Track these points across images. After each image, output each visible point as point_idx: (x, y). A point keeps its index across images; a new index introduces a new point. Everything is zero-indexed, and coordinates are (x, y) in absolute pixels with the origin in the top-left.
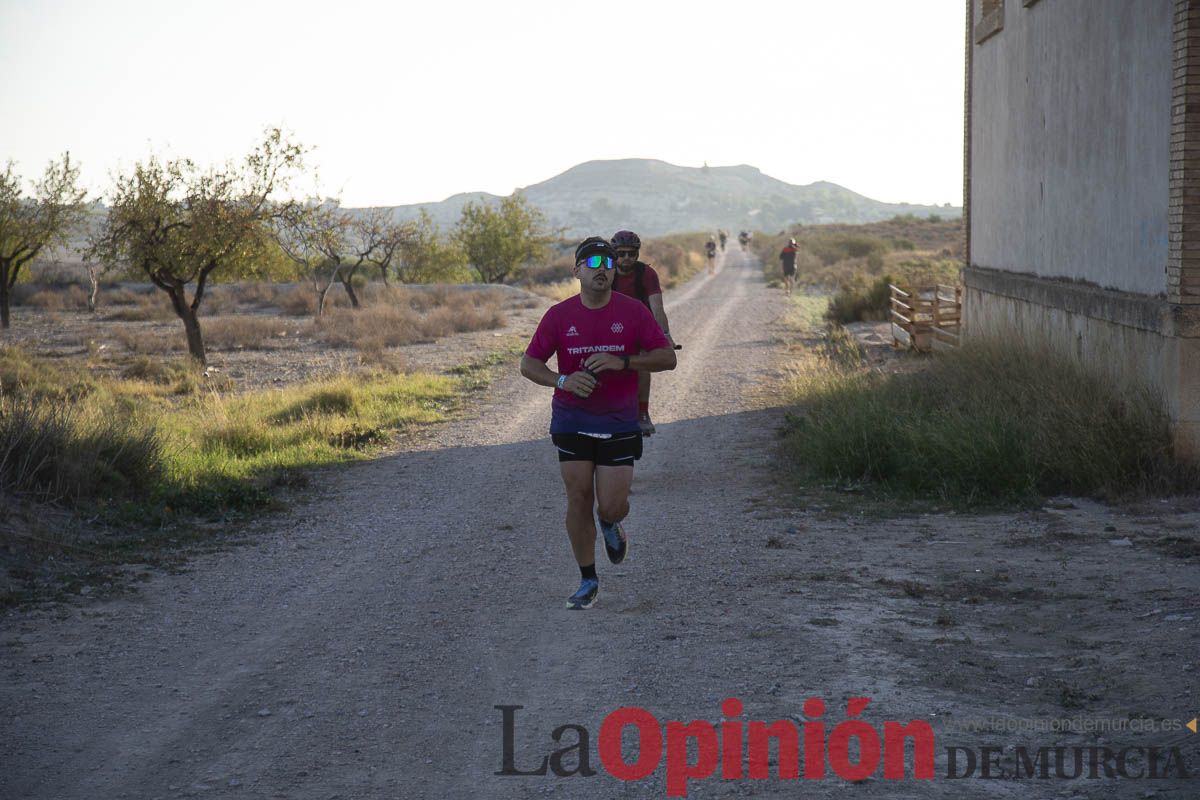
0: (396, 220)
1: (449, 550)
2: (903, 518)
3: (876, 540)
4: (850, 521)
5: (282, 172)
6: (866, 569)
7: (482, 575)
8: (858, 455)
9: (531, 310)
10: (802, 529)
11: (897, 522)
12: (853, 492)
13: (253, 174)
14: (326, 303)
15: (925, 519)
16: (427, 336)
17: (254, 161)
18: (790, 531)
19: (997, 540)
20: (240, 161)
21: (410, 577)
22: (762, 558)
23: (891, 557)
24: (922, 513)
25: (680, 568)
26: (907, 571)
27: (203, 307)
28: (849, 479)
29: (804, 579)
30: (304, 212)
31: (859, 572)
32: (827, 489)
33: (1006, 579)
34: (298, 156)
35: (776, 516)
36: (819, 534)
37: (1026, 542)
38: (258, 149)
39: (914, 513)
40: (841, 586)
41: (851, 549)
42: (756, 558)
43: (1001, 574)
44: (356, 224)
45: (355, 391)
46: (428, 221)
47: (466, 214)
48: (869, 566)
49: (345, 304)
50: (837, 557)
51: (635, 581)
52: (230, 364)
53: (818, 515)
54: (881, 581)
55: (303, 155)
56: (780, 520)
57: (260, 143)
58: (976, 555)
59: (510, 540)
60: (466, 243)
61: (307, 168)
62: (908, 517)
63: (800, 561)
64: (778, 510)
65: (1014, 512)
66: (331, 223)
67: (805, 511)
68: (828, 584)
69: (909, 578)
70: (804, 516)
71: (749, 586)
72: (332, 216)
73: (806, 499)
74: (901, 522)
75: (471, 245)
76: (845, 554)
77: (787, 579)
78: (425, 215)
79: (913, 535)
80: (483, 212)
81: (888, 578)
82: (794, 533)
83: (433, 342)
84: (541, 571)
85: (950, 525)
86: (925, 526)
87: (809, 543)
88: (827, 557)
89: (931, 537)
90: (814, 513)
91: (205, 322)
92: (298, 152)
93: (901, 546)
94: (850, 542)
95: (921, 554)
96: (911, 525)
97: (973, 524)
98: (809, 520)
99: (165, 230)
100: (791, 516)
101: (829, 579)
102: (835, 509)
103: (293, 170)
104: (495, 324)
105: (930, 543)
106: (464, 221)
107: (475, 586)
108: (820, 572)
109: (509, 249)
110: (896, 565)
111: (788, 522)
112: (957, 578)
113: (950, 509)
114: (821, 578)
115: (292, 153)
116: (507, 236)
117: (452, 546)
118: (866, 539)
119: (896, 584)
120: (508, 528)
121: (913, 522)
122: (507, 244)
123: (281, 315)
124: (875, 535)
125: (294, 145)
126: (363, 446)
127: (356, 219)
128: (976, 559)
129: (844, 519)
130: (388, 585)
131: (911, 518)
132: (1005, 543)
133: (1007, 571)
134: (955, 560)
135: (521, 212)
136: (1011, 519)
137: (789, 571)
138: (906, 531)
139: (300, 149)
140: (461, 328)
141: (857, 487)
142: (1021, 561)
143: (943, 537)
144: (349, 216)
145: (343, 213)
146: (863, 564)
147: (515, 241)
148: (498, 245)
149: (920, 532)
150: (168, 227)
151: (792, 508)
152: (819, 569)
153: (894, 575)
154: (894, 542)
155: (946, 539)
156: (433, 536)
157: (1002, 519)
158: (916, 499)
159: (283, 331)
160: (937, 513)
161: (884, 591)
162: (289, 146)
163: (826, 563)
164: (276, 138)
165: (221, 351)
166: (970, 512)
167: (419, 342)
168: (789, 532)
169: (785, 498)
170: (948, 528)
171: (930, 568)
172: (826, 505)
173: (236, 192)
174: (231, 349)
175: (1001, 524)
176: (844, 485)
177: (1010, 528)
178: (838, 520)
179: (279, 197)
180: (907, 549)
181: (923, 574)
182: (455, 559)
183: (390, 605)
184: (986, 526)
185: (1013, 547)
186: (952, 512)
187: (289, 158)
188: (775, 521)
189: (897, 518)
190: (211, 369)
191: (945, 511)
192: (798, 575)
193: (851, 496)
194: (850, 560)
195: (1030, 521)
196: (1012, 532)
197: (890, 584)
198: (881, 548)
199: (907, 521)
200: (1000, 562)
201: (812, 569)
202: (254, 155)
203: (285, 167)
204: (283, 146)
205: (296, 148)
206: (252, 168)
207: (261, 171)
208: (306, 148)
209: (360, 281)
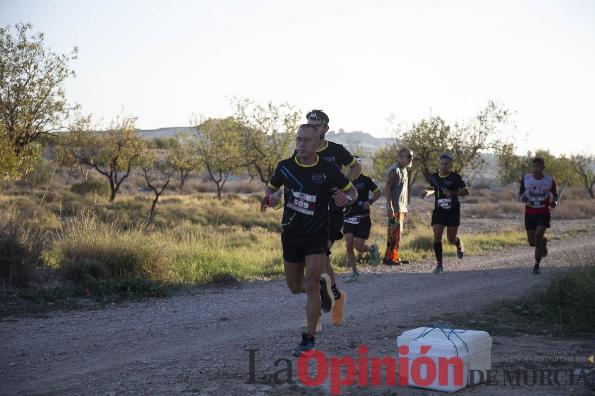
5: (497, 124)
13: (479, 125)
17: (480, 118)
34: (505, 117)
38: (481, 112)
55: (509, 116)
57: (483, 110)
61: (510, 123)
99: (427, 153)
103: (502, 123)
115: (502, 114)
125: (504, 109)
139: (507, 113)
150: (429, 152)
162: (500, 111)
164: (493, 107)
202: (480, 115)
203: (498, 122)
204: (497, 111)
205: (505, 112)
206: (479, 122)
207: (484, 124)
208: (510, 112)
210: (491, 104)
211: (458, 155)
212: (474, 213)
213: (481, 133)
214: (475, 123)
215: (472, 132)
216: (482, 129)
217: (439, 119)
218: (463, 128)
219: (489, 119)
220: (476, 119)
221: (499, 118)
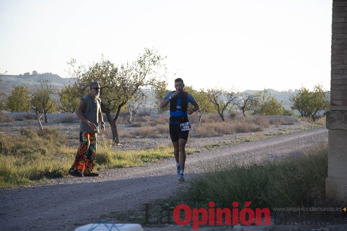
9: (290, 126)
17: (140, 62)
27: (118, 120)
34: (158, 61)
38: (141, 57)
55: (161, 61)
57: (142, 55)
83: (222, 136)
103: (156, 66)
115: (156, 59)
140: (240, 131)
162: (155, 57)
165: (140, 138)
174: (144, 137)
190: (119, 144)
202: (139, 60)
203: (153, 65)
204: (152, 57)
205: (158, 57)
206: (139, 65)
207: (143, 66)
208: (161, 57)
209: (234, 114)
210: (148, 51)
211: (125, 90)
212: (138, 135)
213: (141, 73)
214: (136, 65)
215: (134, 72)
216: (142, 70)
217: (109, 63)
218: (127, 70)
219: (147, 63)
220: (137, 63)
221: (154, 62)
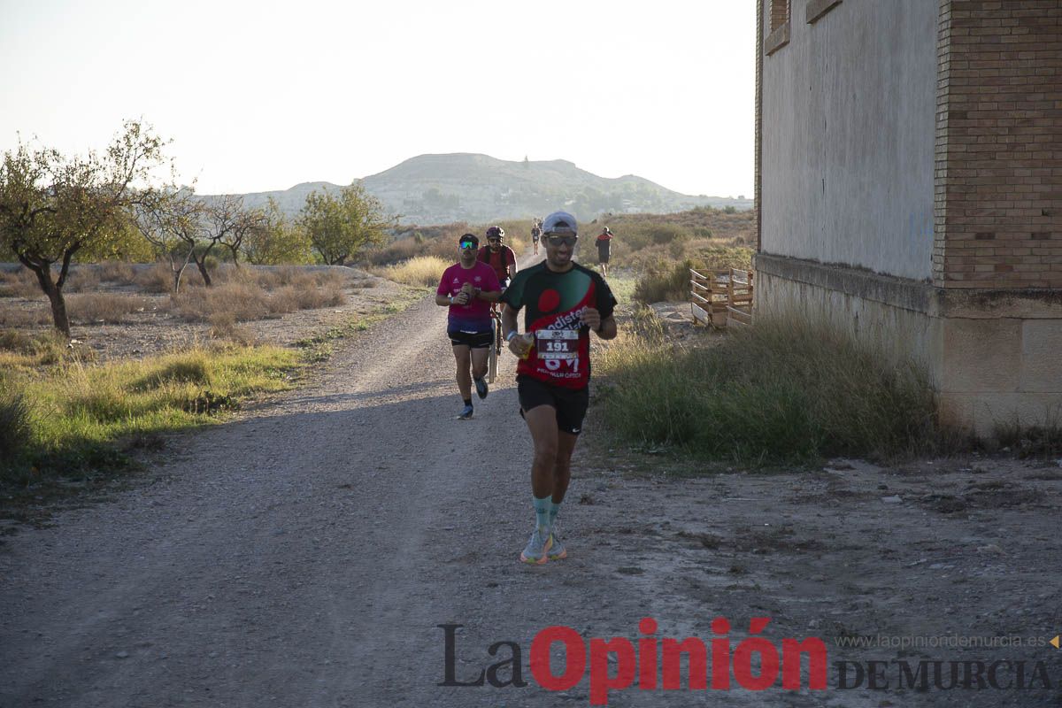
0: (246, 207)
1: (293, 506)
2: (701, 477)
3: (676, 497)
4: (654, 480)
5: (141, 163)
6: (668, 523)
7: (323, 529)
8: (662, 421)
10: (611, 487)
11: (695, 481)
12: (656, 454)
13: (114, 164)
14: (181, 282)
15: (721, 478)
16: (274, 312)
17: (115, 152)
18: (601, 489)
19: (784, 497)
20: (102, 152)
21: (257, 531)
22: (576, 513)
23: (690, 512)
24: (718, 473)
25: (502, 523)
26: (706, 524)
27: (67, 285)
28: (653, 443)
29: (613, 532)
30: (161, 199)
31: (661, 526)
32: (634, 451)
33: (792, 532)
34: (155, 148)
35: (587, 476)
36: (624, 492)
37: (809, 499)
38: (118, 142)
39: (710, 473)
40: (646, 538)
41: (654, 505)
42: (569, 513)
43: (786, 528)
44: (208, 210)
45: (208, 362)
46: (275, 208)
47: (309, 202)
48: (670, 521)
49: (199, 284)
50: (642, 512)
51: (462, 534)
52: (92, 337)
53: (625, 475)
54: (681, 534)
55: (161, 148)
56: (592, 479)
57: (121, 136)
58: (766, 511)
59: (349, 497)
60: (309, 228)
61: (164, 160)
62: (705, 477)
63: (607, 515)
64: (590, 470)
65: (798, 472)
66: (186, 209)
67: (613, 471)
68: (634, 537)
69: (705, 531)
70: (612, 477)
71: (564, 538)
72: (187, 203)
73: (615, 460)
74: (700, 481)
75: (314, 231)
76: (649, 510)
77: (598, 532)
78: (272, 203)
79: (710, 492)
80: (326, 201)
81: (687, 532)
82: (604, 491)
83: (279, 318)
84: (376, 525)
85: (742, 484)
86: (720, 484)
87: (618, 500)
88: (634, 512)
89: (725, 495)
90: (623, 473)
91: (69, 299)
92: (156, 145)
93: (699, 502)
94: (653, 500)
95: (716, 510)
96: (710, 485)
97: (763, 483)
98: (619, 479)
99: (32, 215)
100: (601, 476)
101: (635, 532)
102: (641, 469)
103: (152, 161)
104: (336, 302)
105: (724, 500)
106: (307, 208)
107: (316, 539)
108: (628, 525)
109: (348, 234)
110: (695, 520)
111: (599, 481)
112: (748, 531)
113: (742, 470)
114: (628, 532)
115: (150, 145)
116: (347, 222)
117: (295, 502)
118: (668, 496)
119: (695, 536)
120: (347, 486)
121: (710, 481)
122: (347, 229)
123: (139, 292)
124: (676, 493)
125: (152, 137)
126: (215, 412)
127: (208, 206)
128: (763, 515)
129: (648, 479)
130: (237, 538)
131: (709, 477)
132: (791, 500)
133: (791, 525)
134: (746, 515)
135: (360, 201)
136: (796, 479)
137: (600, 525)
138: (703, 490)
139: (158, 142)
140: (306, 305)
141: (660, 449)
142: (805, 516)
143: (736, 495)
144: (200, 204)
145: (198, 200)
146: (665, 519)
147: (354, 227)
148: (339, 231)
149: (716, 489)
150: (35, 212)
151: (602, 468)
152: (627, 523)
153: (692, 529)
154: (692, 499)
155: (738, 497)
156: (279, 494)
157: (788, 478)
158: (714, 460)
159: (140, 307)
160: (732, 472)
161: (683, 542)
162: (147, 139)
163: (632, 518)
164: (136, 132)
165: (84, 325)
166: (760, 472)
167: (266, 318)
168: (599, 489)
169: (597, 460)
170: (741, 486)
171: (724, 522)
172: (632, 466)
173: (99, 179)
174: (93, 324)
175: (788, 483)
176: (649, 448)
177: (795, 486)
178: (643, 479)
179: (138, 185)
180: (705, 505)
181: (718, 527)
182: (298, 514)
183: (239, 556)
184: (774, 485)
185: (798, 503)
186: (745, 472)
187: (147, 150)
188: (588, 480)
189: (695, 477)
190: (74, 341)
191: (739, 471)
192: (607, 528)
193: (654, 457)
194: (654, 516)
195: (813, 481)
196: (797, 490)
197: (689, 537)
198: (681, 504)
199: (704, 480)
200: (785, 517)
201: (619, 523)
202: (115, 147)
204: (142, 139)
205: (155, 141)
206: (114, 159)
207: (121, 162)
208: (163, 141)
209: (212, 262)
214: (107, 160)
215: (102, 175)
216: (121, 171)
219: (132, 153)
220: (108, 154)
